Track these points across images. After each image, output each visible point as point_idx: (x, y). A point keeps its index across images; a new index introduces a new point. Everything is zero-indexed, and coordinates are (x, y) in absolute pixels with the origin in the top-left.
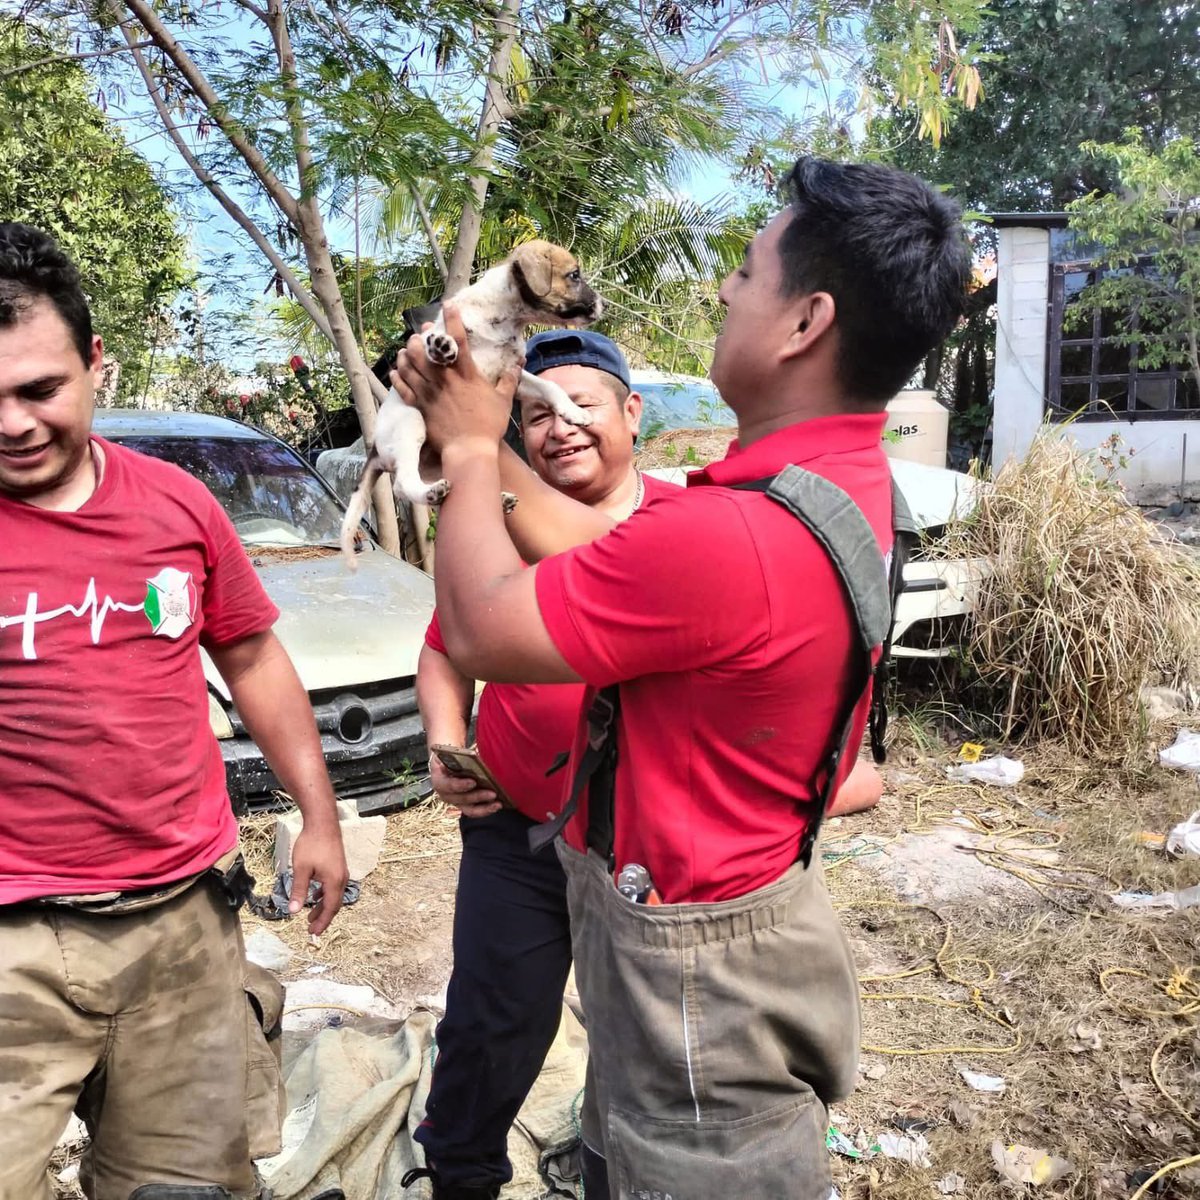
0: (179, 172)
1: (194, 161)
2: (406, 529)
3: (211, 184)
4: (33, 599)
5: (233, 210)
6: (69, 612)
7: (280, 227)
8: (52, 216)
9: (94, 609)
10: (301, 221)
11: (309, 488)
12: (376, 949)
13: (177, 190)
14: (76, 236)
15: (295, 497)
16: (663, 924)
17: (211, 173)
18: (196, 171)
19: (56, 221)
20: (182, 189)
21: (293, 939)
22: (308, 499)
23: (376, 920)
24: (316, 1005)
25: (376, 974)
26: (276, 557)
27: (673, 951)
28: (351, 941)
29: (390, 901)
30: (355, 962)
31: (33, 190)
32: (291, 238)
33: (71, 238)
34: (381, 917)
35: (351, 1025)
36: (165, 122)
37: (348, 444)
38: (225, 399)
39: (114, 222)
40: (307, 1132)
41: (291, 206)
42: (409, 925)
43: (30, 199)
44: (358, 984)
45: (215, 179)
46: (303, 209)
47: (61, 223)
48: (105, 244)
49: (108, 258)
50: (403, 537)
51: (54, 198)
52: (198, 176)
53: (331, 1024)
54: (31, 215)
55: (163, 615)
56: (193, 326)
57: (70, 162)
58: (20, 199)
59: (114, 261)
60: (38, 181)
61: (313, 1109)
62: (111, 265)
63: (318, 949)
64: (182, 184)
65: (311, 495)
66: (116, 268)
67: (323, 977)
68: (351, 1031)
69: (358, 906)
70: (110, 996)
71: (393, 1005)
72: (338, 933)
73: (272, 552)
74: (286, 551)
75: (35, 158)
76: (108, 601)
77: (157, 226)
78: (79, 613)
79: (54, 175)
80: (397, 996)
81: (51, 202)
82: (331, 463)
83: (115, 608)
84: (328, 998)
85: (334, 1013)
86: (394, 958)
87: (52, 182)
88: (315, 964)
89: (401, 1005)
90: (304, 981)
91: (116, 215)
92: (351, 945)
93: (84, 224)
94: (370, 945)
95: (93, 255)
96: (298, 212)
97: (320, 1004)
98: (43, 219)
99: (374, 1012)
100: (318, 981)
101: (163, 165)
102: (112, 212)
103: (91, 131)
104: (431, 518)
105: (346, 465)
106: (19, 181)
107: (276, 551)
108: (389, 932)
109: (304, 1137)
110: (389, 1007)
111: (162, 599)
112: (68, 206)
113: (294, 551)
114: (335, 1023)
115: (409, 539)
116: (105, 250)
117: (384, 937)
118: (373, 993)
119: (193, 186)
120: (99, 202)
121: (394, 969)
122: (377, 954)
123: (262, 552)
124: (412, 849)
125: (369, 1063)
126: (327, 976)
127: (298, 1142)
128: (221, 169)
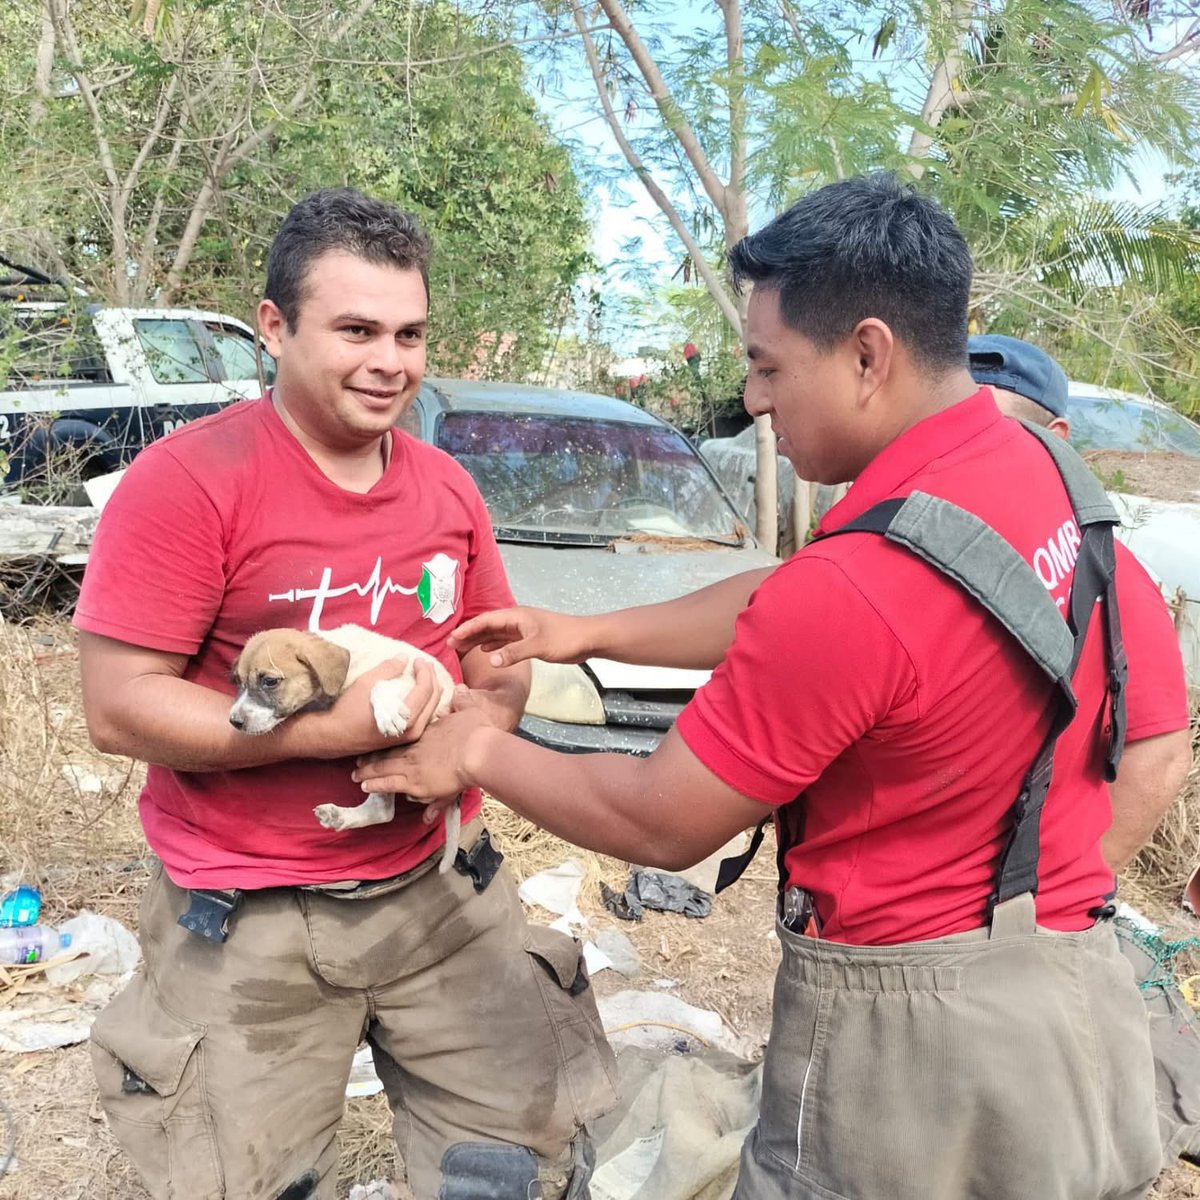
0: (613, 158)
1: (626, 146)
2: (784, 527)
3: (641, 171)
4: (327, 575)
5: (657, 196)
6: (355, 591)
7: (696, 214)
8: (479, 197)
9: (376, 589)
10: (726, 208)
11: (693, 475)
12: (723, 971)
13: (608, 175)
14: (497, 216)
15: (679, 482)
16: (804, 958)
17: (642, 158)
18: (628, 156)
19: (481, 202)
20: (614, 174)
21: (643, 944)
22: (691, 484)
23: (727, 941)
24: (663, 1022)
25: (723, 999)
26: (659, 546)
27: (812, 988)
28: (701, 959)
29: (741, 921)
30: (703, 984)
31: (465, 172)
32: (706, 226)
33: (493, 218)
34: (731, 937)
35: (699, 1055)
36: (605, 108)
37: (733, 434)
38: (620, 381)
39: (532, 205)
40: (650, 1169)
41: (718, 192)
42: (758, 952)
43: (462, 181)
44: (705, 1008)
45: (644, 164)
46: (730, 195)
47: (486, 204)
48: (522, 226)
49: (522, 239)
50: (781, 534)
51: (483, 181)
52: (629, 161)
53: (677, 1048)
54: (460, 195)
55: (433, 600)
56: (600, 308)
57: (502, 146)
58: (453, 180)
59: (528, 243)
60: (471, 163)
61: (659, 1144)
62: (524, 246)
63: (667, 961)
64: (614, 168)
65: (695, 481)
66: (528, 249)
67: (670, 993)
68: (700, 1063)
69: (709, 921)
70: (359, 972)
71: (738, 1037)
72: (689, 948)
73: (657, 540)
74: (671, 540)
75: (471, 143)
76: (389, 582)
77: (568, 211)
78: (362, 592)
79: (486, 158)
80: (743, 1029)
81: (480, 184)
82: (714, 453)
83: (393, 590)
84: (677, 1019)
85: (681, 1036)
86: (742, 987)
87: (483, 165)
88: (663, 977)
89: (745, 1040)
90: (652, 993)
91: (535, 198)
92: (700, 963)
93: (507, 205)
94: (718, 966)
95: (511, 236)
96: (725, 199)
97: (667, 1023)
98: (471, 199)
99: (721, 1044)
100: (666, 995)
101: (598, 150)
102: (532, 194)
103: (523, 117)
104: (812, 518)
105: (728, 456)
106: (455, 163)
107: (661, 540)
108: (737, 955)
109: (647, 1175)
110: (734, 1039)
111: (434, 583)
112: (494, 189)
113: (678, 542)
114: (681, 1047)
115: (787, 538)
116: (521, 231)
117: (734, 960)
118: (720, 1021)
119: (622, 171)
120: (521, 185)
121: (740, 998)
122: (724, 977)
123: (648, 539)
124: (766, 869)
125: (717, 1105)
126: (675, 993)
127: (641, 1179)
128: (654, 154)
